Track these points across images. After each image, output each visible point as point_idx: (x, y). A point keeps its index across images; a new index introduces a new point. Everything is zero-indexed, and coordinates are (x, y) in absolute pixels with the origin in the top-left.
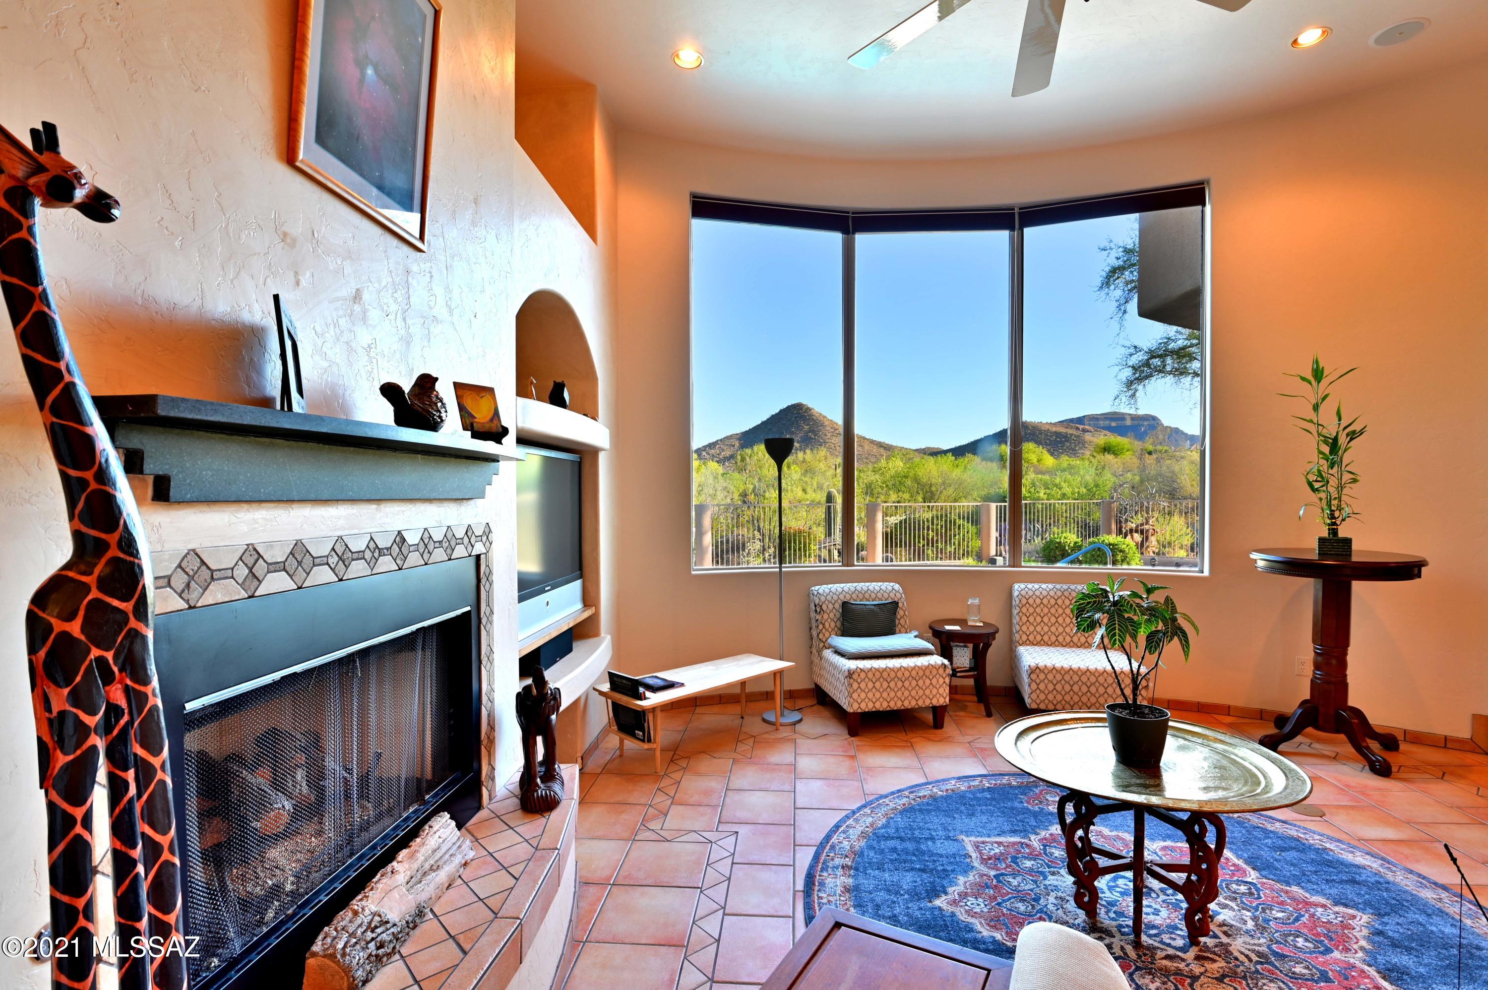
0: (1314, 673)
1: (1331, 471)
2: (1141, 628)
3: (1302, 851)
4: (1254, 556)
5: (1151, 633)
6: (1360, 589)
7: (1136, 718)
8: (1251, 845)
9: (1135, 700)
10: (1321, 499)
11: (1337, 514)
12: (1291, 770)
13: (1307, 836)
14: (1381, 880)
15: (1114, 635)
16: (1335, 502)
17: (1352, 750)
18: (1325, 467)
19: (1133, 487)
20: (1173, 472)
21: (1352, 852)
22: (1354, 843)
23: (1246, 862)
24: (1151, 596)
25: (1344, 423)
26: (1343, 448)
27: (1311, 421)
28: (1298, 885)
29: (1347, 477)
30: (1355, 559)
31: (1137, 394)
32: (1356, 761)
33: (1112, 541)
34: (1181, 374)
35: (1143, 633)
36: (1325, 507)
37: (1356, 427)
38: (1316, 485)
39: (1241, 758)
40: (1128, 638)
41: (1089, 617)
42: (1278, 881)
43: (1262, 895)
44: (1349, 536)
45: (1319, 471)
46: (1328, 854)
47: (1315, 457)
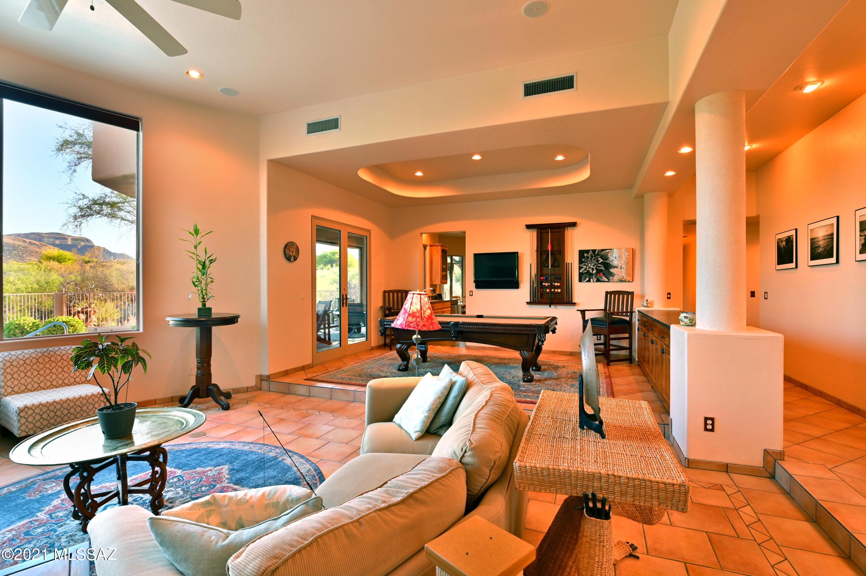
0: (197, 372)
1: (202, 277)
2: (118, 361)
3: (199, 452)
4: (168, 319)
5: (125, 363)
6: (215, 330)
7: (117, 411)
8: (176, 459)
9: (116, 401)
10: (198, 290)
11: (205, 297)
12: (196, 414)
13: (200, 445)
14: (231, 450)
15: (104, 367)
16: (204, 291)
17: (215, 403)
18: (200, 275)
19: (76, 284)
20: (105, 275)
21: (219, 444)
22: (219, 440)
23: (175, 468)
24: (123, 343)
25: (208, 255)
26: (207, 267)
27: (194, 253)
28: (199, 467)
29: (209, 280)
30: (213, 316)
31: (82, 225)
32: (215, 407)
33: (65, 320)
34: (113, 217)
35: (120, 365)
36: (200, 294)
37: (213, 258)
38: (196, 284)
39: (173, 416)
40: (112, 367)
41: (86, 360)
42: (191, 469)
43: (184, 478)
44: (210, 307)
45: (197, 277)
46: (210, 449)
47: (195, 270)
